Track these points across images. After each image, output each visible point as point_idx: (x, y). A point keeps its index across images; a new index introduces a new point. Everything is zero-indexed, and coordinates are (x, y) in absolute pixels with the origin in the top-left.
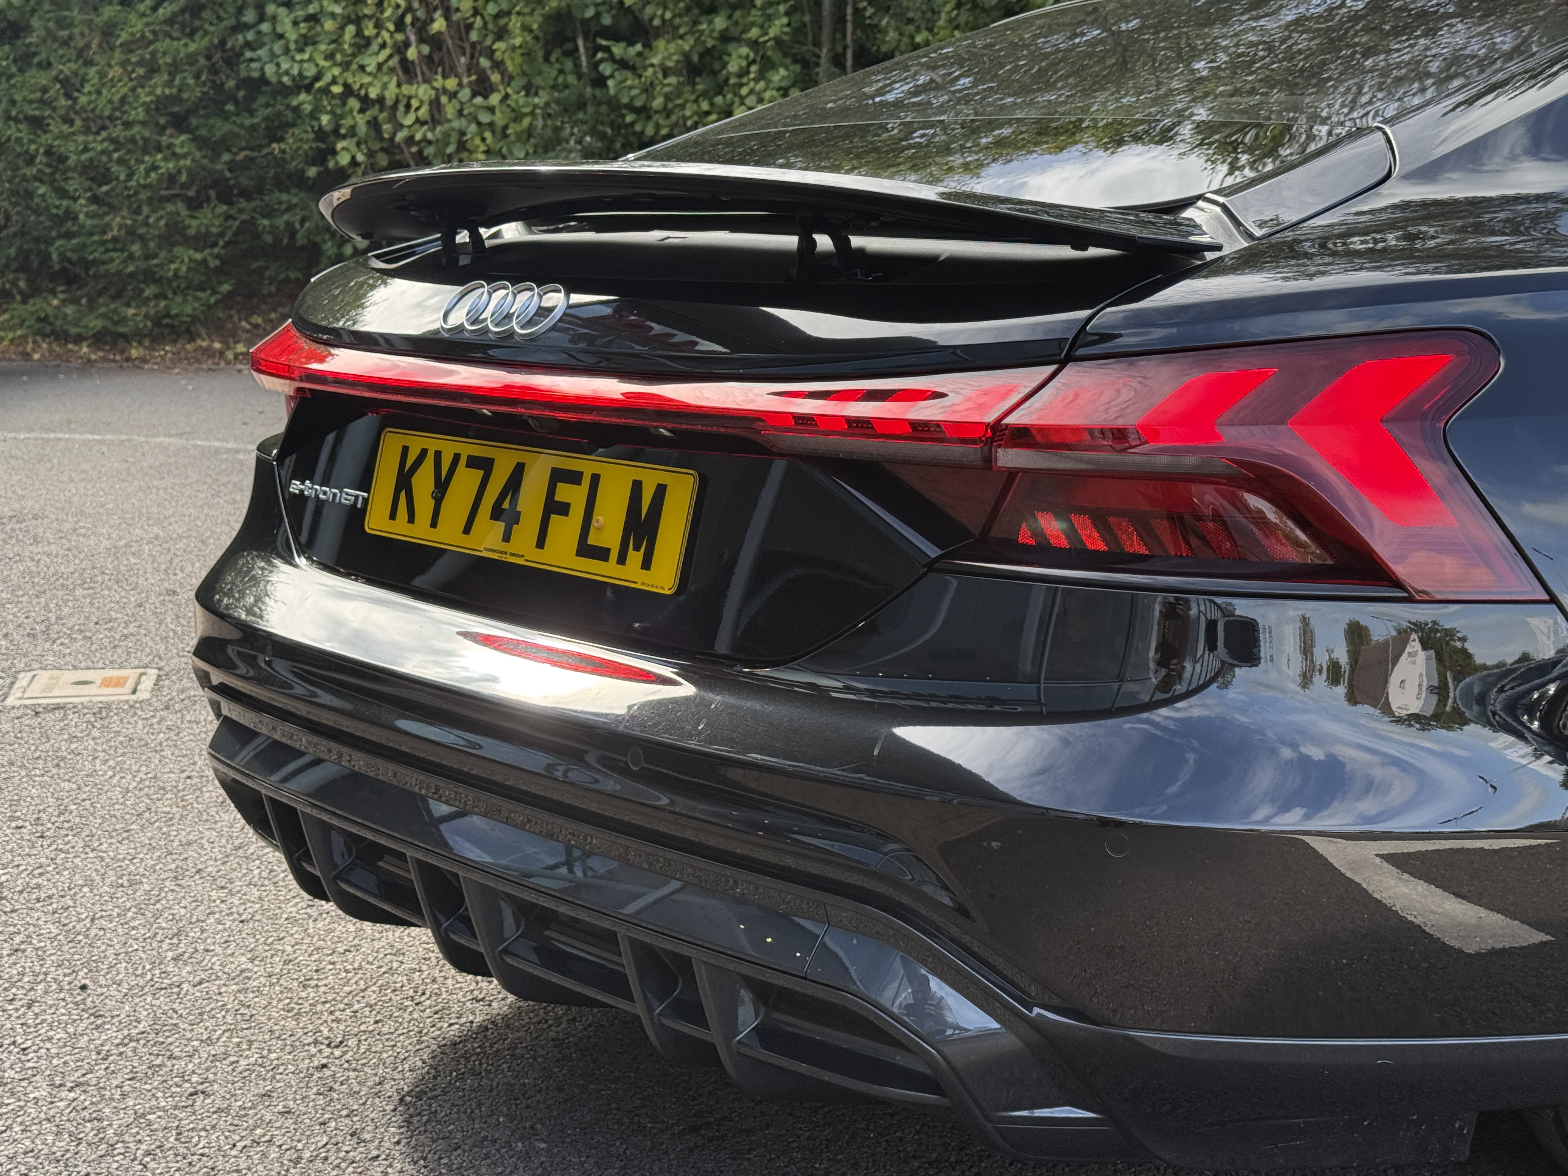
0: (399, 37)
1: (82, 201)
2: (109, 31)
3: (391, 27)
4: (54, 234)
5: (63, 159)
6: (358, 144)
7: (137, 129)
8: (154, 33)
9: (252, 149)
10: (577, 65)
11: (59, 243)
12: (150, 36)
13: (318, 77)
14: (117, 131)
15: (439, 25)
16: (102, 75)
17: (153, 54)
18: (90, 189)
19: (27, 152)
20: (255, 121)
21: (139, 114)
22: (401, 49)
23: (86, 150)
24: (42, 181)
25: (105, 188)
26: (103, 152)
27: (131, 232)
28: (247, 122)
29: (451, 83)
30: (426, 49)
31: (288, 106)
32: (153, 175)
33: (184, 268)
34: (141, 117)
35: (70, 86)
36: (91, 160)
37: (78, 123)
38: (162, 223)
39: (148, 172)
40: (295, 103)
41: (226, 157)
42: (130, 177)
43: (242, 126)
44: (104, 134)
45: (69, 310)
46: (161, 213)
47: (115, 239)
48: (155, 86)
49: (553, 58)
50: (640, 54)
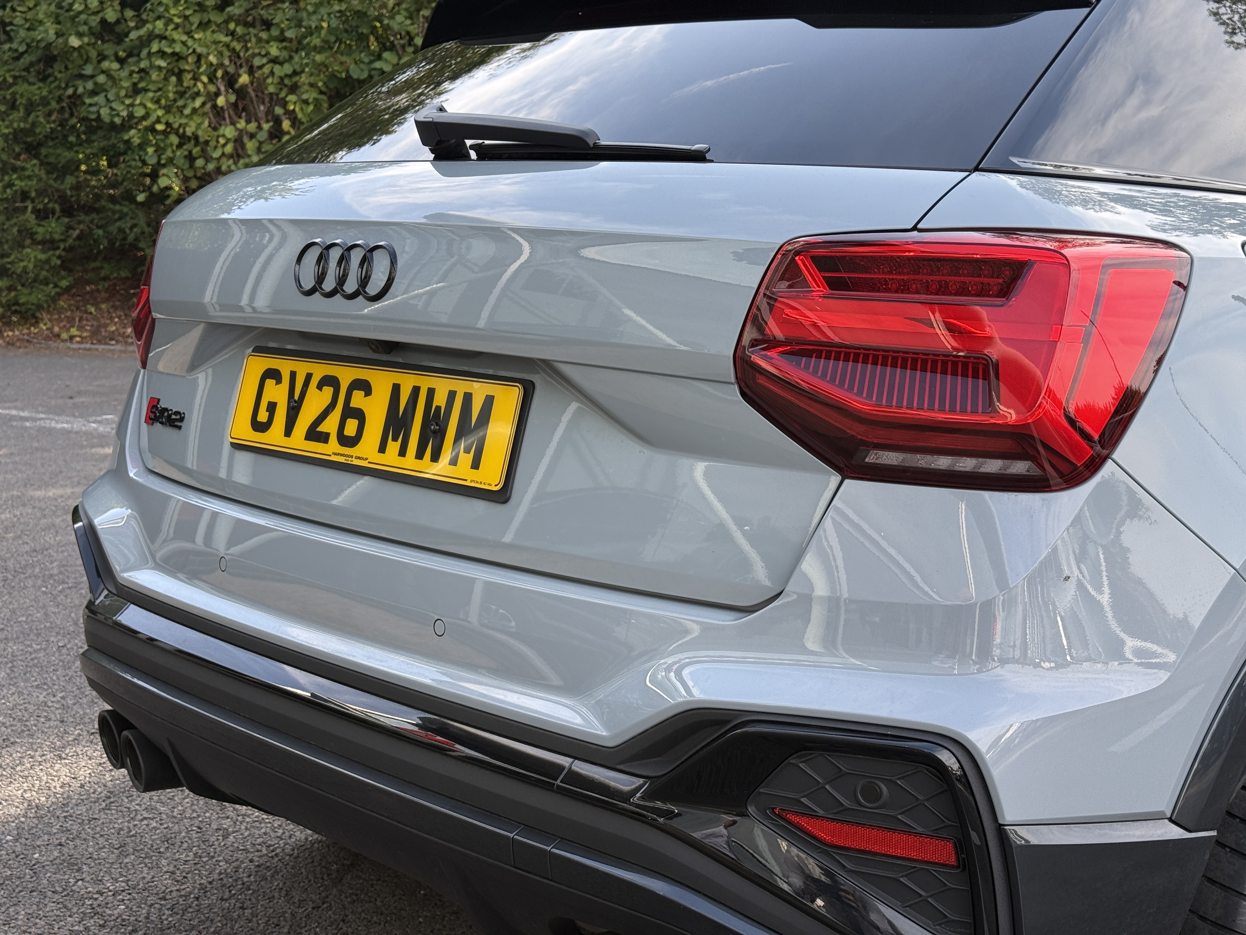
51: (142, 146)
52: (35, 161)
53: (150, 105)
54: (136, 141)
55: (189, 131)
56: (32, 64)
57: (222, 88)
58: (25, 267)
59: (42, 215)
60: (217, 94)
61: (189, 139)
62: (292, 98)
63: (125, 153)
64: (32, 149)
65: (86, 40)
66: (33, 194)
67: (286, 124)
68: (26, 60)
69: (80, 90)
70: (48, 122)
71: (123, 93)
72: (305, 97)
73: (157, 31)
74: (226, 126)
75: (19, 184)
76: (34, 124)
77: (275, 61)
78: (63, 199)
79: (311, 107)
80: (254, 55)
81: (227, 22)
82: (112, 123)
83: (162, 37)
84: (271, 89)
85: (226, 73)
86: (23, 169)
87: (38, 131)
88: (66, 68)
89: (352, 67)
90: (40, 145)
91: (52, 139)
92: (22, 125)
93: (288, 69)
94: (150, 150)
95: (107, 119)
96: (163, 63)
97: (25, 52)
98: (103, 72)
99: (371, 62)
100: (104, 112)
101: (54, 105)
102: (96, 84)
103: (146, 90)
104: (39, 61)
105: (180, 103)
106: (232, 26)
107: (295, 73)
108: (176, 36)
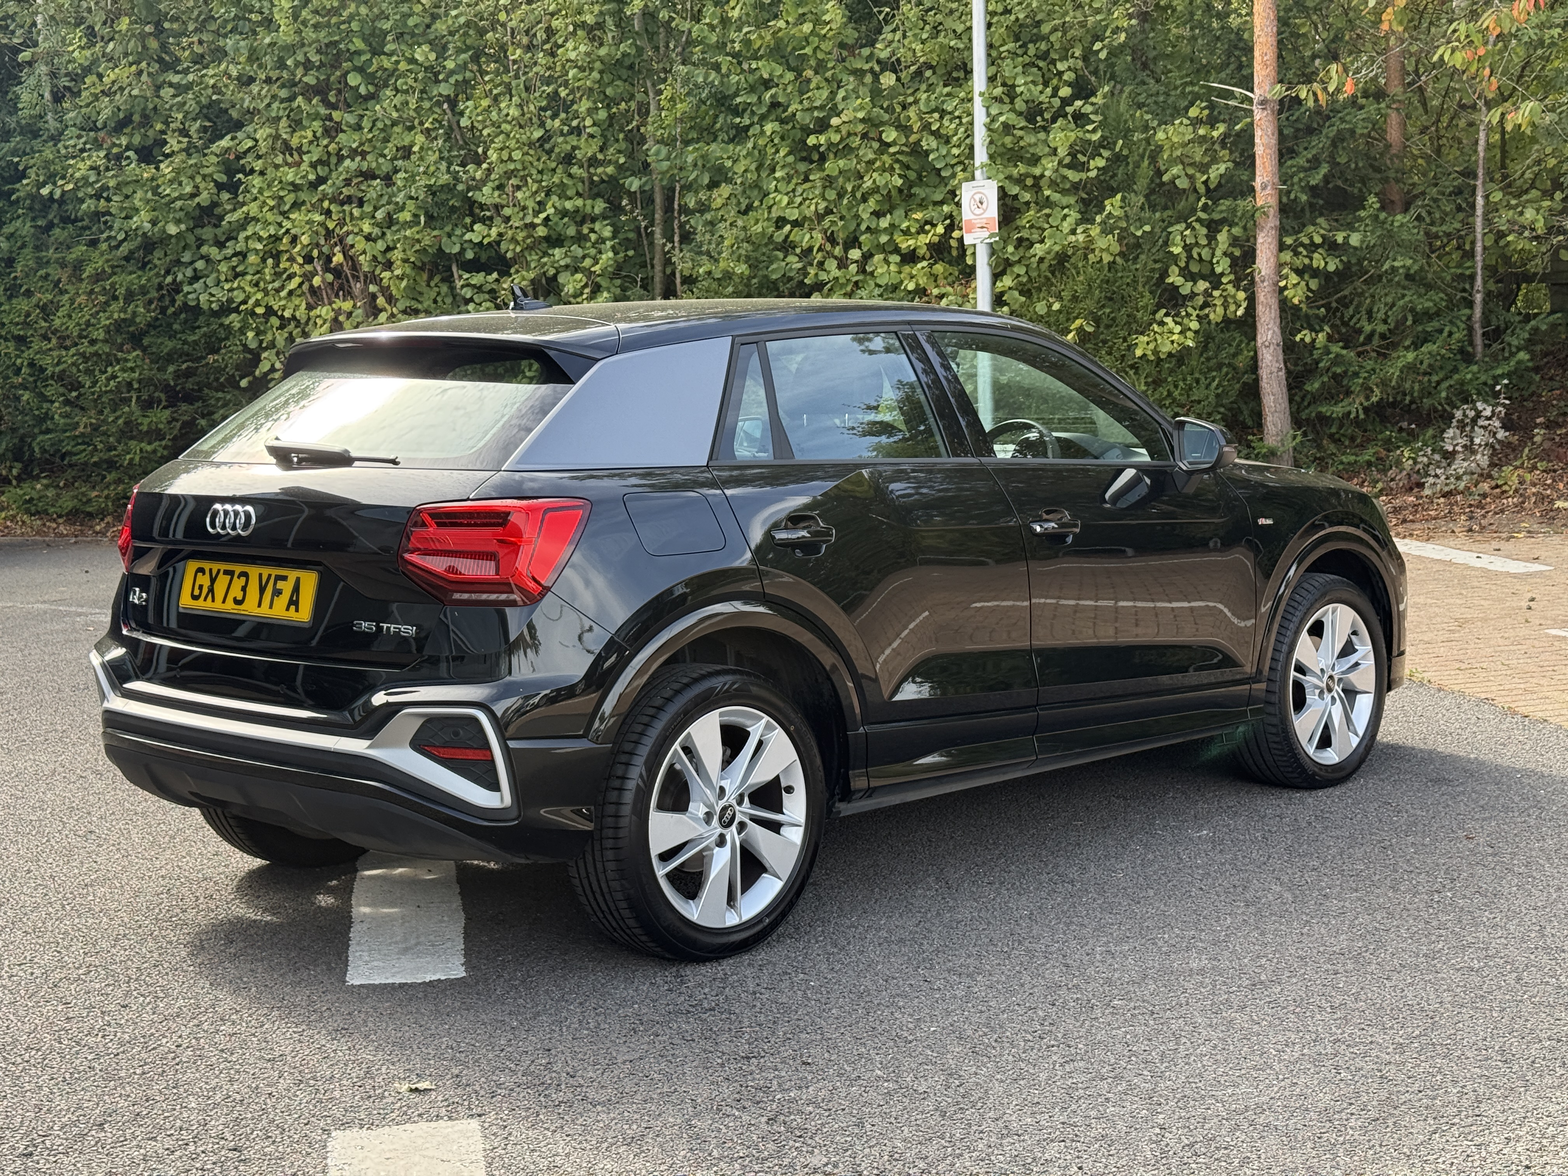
0: (308, 267)
1: (57, 404)
2: (78, 266)
3: (300, 260)
4: (36, 430)
5: (42, 370)
6: (278, 354)
7: (99, 345)
8: (113, 267)
9: (192, 361)
10: (452, 288)
11: (40, 438)
12: (109, 271)
13: (245, 302)
14: (85, 347)
15: (338, 258)
16: (72, 301)
17: (113, 285)
18: (63, 395)
19: (14, 364)
20: (196, 338)
21: (100, 334)
22: (308, 277)
23: (58, 364)
24: (26, 389)
25: (74, 394)
26: (73, 364)
27: (95, 428)
28: (191, 338)
29: (347, 306)
30: (330, 277)
31: (221, 325)
32: (112, 383)
33: (137, 459)
34: (101, 337)
35: (46, 311)
36: (64, 371)
37: (54, 341)
38: (120, 421)
39: (108, 380)
40: (227, 322)
41: (171, 369)
42: (95, 383)
43: (185, 342)
44: (73, 351)
45: (51, 493)
46: (118, 413)
47: (83, 435)
48: (112, 312)
49: (432, 284)
50: (497, 280)
51: (242, 331)
52: (138, 352)
53: (248, 289)
54: (237, 325)
55: (287, 314)
56: (131, 252)
57: (319, 268)
58: (132, 460)
59: (147, 405)
60: (314, 274)
61: (289, 320)
62: (386, 275)
63: (227, 338)
64: (136, 340)
65: (183, 227)
66: (136, 386)
67: (381, 301)
68: (124, 250)
69: (180, 277)
70: (149, 311)
71: (223, 278)
72: (397, 272)
73: (252, 215)
74: (324, 305)
75: (123, 376)
76: (134, 314)
77: (368, 238)
78: (167, 388)
79: (404, 283)
80: (348, 233)
81: (321, 201)
82: (211, 309)
83: (256, 220)
84: (366, 268)
85: (321, 253)
86: (126, 360)
87: (138, 320)
88: (166, 255)
89: (444, 240)
90: (143, 333)
91: (155, 328)
92: (122, 316)
93: (381, 245)
94: (250, 334)
95: (205, 307)
96: (259, 246)
97: (125, 240)
98: (202, 257)
99: (464, 234)
100: (203, 298)
101: (154, 294)
102: (195, 270)
103: (244, 274)
104: (138, 248)
105: (277, 284)
106: (326, 204)
107: (389, 249)
108: (270, 217)
